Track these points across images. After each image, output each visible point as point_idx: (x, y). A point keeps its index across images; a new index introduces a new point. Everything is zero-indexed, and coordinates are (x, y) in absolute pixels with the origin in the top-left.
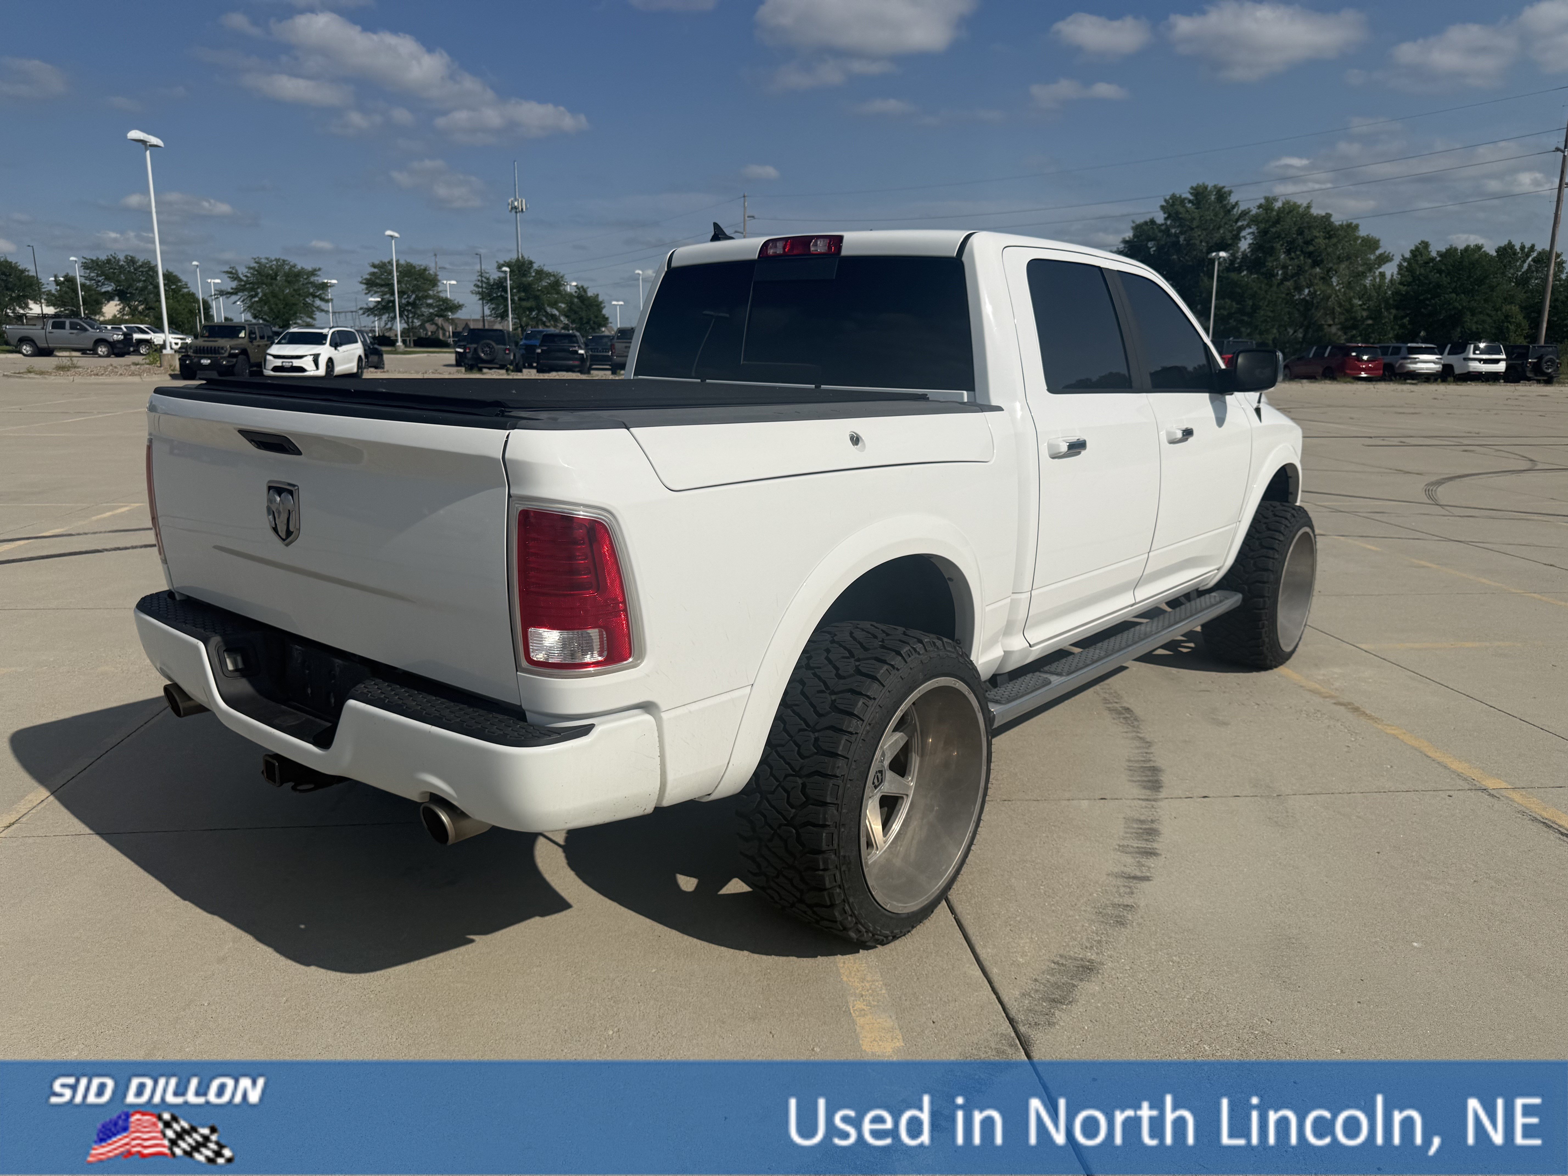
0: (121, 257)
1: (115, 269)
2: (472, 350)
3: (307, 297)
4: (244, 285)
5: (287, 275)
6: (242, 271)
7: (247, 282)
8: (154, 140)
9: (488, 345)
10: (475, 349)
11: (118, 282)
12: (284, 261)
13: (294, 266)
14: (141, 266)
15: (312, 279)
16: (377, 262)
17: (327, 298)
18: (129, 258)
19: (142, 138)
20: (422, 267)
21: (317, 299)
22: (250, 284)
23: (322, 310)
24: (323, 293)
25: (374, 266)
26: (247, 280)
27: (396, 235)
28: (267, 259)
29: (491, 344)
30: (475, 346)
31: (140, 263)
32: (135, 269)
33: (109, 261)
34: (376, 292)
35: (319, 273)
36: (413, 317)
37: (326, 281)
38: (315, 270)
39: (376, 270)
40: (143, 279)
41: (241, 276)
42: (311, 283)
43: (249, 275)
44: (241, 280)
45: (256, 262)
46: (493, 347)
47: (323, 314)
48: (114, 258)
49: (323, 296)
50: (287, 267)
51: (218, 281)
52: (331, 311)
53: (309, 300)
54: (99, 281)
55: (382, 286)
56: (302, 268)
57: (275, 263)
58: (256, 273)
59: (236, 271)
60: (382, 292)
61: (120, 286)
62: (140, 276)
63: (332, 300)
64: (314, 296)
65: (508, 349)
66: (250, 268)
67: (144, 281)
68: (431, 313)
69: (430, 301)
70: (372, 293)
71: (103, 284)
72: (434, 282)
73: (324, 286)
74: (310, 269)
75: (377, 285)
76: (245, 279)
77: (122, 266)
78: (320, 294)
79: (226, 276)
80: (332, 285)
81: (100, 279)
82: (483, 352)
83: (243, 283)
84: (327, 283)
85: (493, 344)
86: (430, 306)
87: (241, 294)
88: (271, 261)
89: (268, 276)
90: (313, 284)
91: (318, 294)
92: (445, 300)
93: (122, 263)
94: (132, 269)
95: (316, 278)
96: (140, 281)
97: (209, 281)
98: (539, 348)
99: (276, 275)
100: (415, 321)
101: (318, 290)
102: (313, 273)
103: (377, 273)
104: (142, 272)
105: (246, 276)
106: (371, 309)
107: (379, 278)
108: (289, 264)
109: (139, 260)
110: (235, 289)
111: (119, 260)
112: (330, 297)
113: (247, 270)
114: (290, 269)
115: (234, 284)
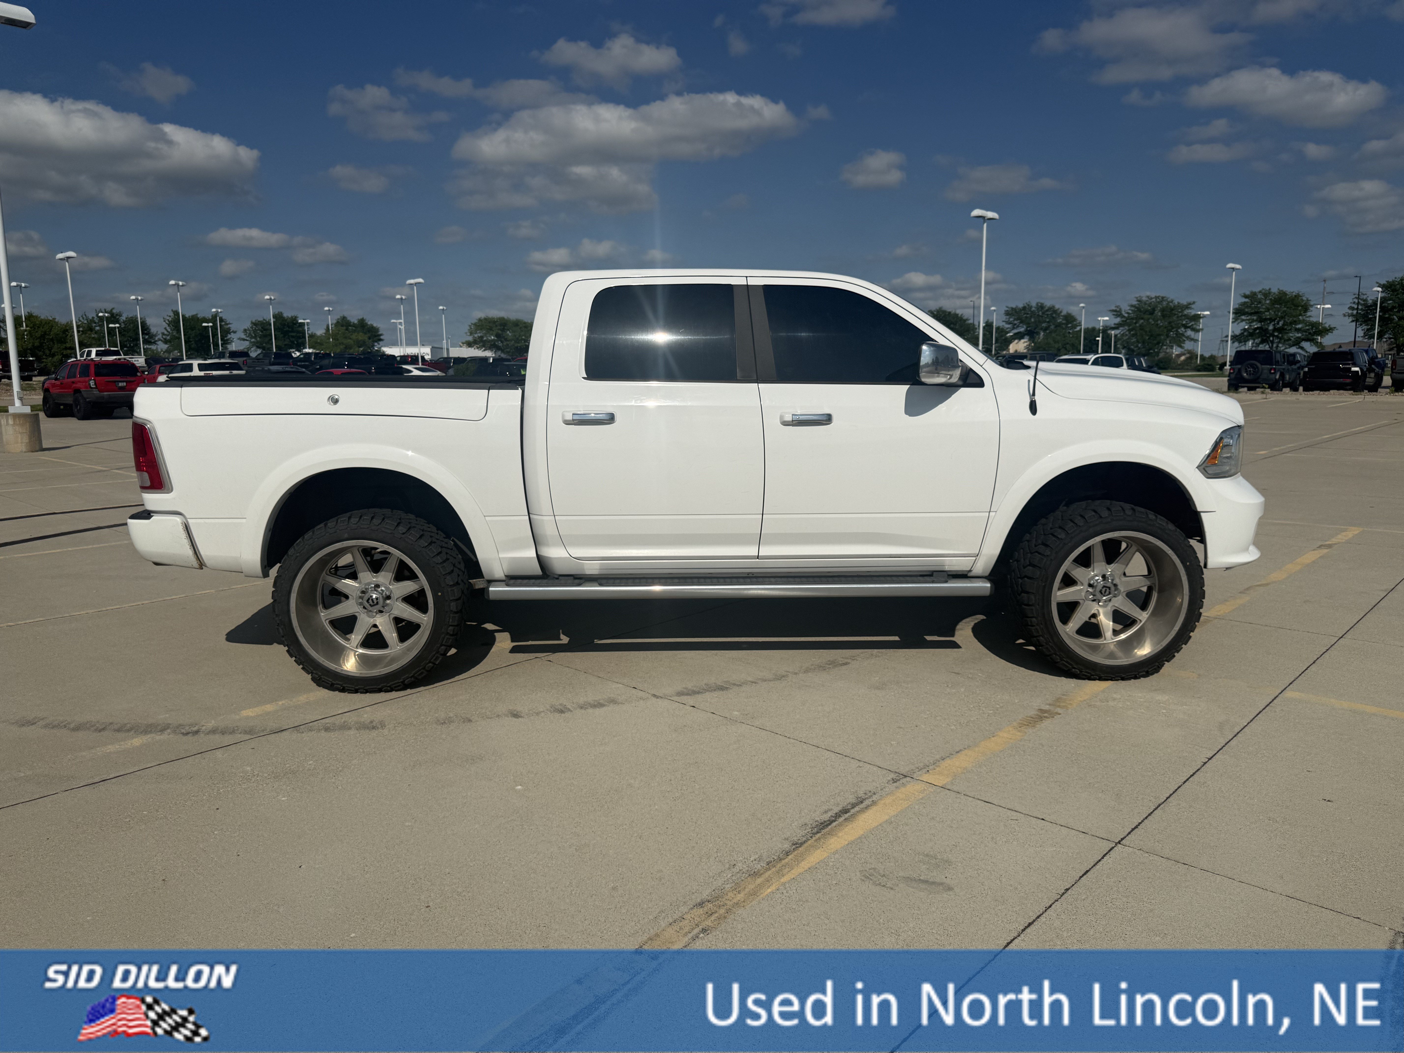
0: (1034, 304)
1: (1028, 314)
2: (1236, 370)
3: (1179, 328)
4: (1126, 321)
5: (1163, 310)
6: (1125, 308)
7: (1127, 319)
8: (990, 214)
9: (1252, 366)
10: (1240, 370)
11: (1028, 324)
12: (1163, 298)
13: (1172, 301)
14: (1047, 311)
15: (1186, 312)
16: (1248, 293)
17: (1198, 328)
18: (1039, 305)
19: (980, 215)
20: (1294, 294)
21: (1189, 329)
22: (1130, 319)
23: (1192, 339)
24: (1195, 324)
25: (1246, 296)
26: (1129, 317)
27: (1238, 266)
28: (1148, 297)
29: (1256, 365)
30: (1239, 366)
31: (1047, 308)
32: (1043, 313)
33: (1024, 308)
34: (1243, 320)
35: (1193, 306)
36: (1279, 342)
37: (1199, 313)
38: (1190, 304)
39: (1247, 300)
40: (1048, 320)
41: (1123, 313)
42: (1185, 315)
43: (1130, 312)
44: (1124, 317)
45: (1138, 301)
46: (1258, 367)
47: (1192, 342)
48: (1028, 305)
49: (1194, 326)
50: (1165, 303)
51: (1107, 318)
52: (1200, 340)
53: (1182, 330)
54: (1015, 324)
55: (1251, 314)
56: (1179, 303)
57: (1154, 300)
58: (1136, 310)
59: (1120, 309)
60: (1249, 320)
61: (1030, 327)
62: (1046, 318)
63: (1202, 329)
64: (1186, 327)
65: (1275, 369)
66: (1132, 306)
67: (1048, 322)
68: (1298, 338)
69: (1299, 326)
70: (1239, 321)
71: (1018, 326)
72: (1306, 308)
73: (1197, 318)
74: (1185, 303)
75: (1244, 314)
76: (1126, 315)
77: (1033, 312)
78: (1192, 325)
79: (1111, 314)
80: (1204, 316)
81: (1016, 322)
82: (1246, 372)
83: (1124, 319)
84: (1200, 314)
85: (1259, 365)
86: (1298, 330)
87: (1121, 328)
88: (1152, 298)
89: (1146, 312)
90: (1187, 317)
91: (1190, 325)
92: (1315, 325)
93: (1033, 309)
94: (1040, 313)
95: (1190, 311)
96: (1045, 322)
97: (1099, 319)
98: (1306, 367)
99: (1154, 310)
100: (1280, 345)
101: (1191, 321)
102: (1188, 306)
103: (1248, 302)
104: (1048, 315)
105: (1128, 313)
106: (1237, 336)
107: (1247, 307)
108: (1167, 300)
109: (1046, 306)
110: (1117, 324)
111: (1031, 307)
112: (1201, 327)
113: (1129, 308)
114: (1167, 304)
115: (1118, 320)
